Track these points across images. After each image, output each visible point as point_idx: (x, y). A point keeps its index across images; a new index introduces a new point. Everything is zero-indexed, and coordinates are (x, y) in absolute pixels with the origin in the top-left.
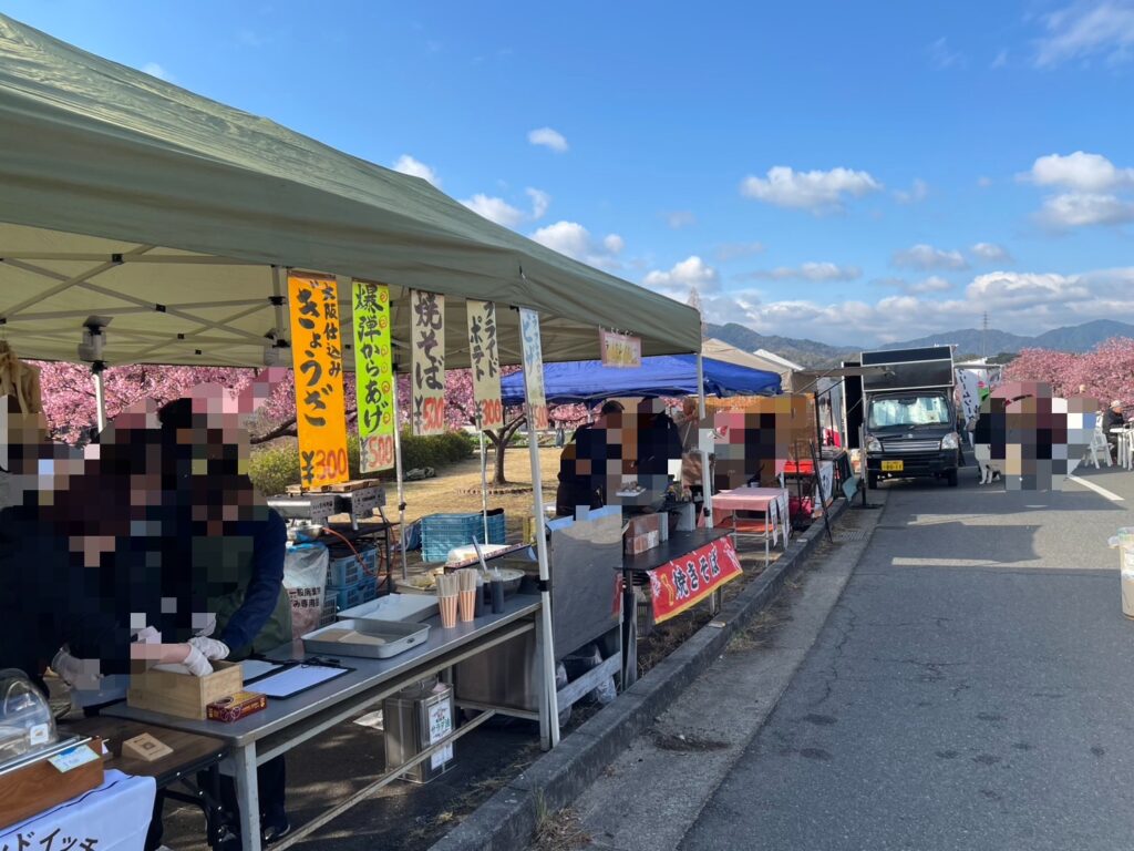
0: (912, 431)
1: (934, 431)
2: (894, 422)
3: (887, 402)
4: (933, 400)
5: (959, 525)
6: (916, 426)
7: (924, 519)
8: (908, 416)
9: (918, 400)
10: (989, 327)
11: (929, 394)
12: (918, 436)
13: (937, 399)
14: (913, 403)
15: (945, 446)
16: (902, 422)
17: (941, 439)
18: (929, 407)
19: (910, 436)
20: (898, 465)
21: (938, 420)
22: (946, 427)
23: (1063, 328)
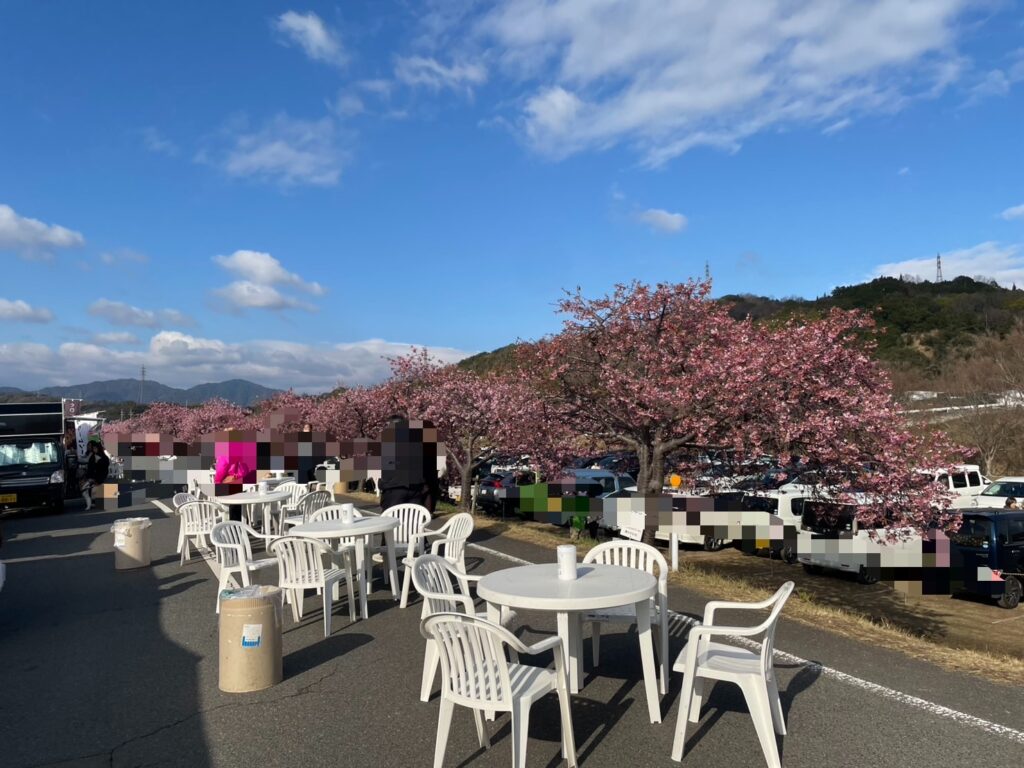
0: (26, 470)
1: (44, 469)
2: (10, 462)
3: (5, 446)
4: (46, 445)
5: (49, 537)
6: (30, 465)
7: (22, 537)
8: (24, 458)
9: (33, 445)
10: (147, 379)
11: (41, 441)
12: (30, 474)
13: (50, 444)
14: (29, 446)
15: (53, 481)
16: (18, 462)
17: (50, 476)
18: (43, 450)
19: (24, 474)
20: (13, 498)
21: (48, 460)
22: (55, 465)
23: (208, 384)
